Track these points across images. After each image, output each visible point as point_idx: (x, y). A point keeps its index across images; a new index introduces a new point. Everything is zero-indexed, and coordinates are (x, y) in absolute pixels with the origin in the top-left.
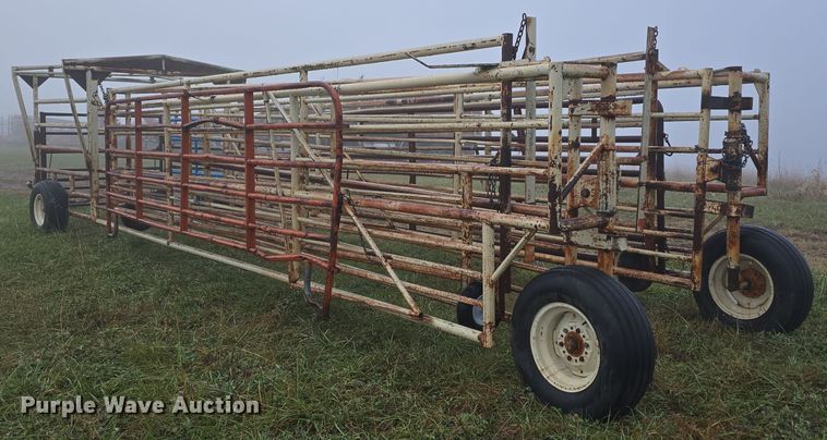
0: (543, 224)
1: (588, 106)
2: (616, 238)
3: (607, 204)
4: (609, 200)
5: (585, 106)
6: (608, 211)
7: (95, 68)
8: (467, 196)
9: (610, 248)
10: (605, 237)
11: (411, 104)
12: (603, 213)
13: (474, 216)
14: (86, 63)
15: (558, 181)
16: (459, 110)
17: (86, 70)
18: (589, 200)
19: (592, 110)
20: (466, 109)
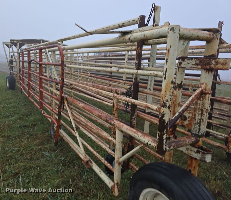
0: (153, 144)
1: (193, 62)
2: (204, 154)
3: (199, 129)
4: (201, 127)
5: (191, 61)
6: (200, 134)
7: (20, 42)
8: (115, 104)
9: (198, 158)
10: (195, 150)
11: (111, 56)
12: (196, 135)
13: (112, 123)
14: (17, 41)
15: (166, 118)
16: (126, 59)
17: (17, 43)
18: (186, 123)
19: (196, 64)
20: (129, 59)
